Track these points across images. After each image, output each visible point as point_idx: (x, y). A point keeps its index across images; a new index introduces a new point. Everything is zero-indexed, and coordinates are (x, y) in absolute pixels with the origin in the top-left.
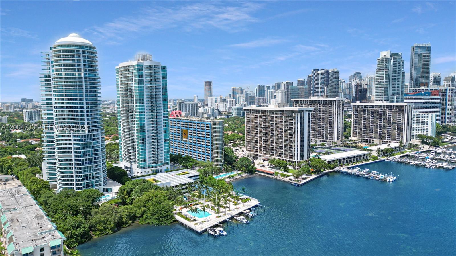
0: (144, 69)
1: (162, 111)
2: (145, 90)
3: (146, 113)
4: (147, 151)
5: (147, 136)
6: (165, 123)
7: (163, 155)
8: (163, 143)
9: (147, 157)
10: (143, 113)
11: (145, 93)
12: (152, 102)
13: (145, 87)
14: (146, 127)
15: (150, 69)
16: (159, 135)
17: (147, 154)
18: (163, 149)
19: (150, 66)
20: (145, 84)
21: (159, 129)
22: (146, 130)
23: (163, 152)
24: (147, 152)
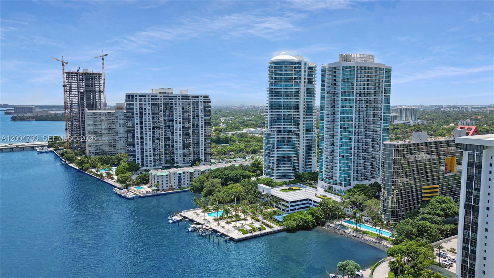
2: (326, 96)
3: (325, 121)
6: (341, 135)
11: (326, 99)
13: (326, 92)
16: (335, 148)
17: (324, 165)
18: (338, 165)
20: (326, 89)
21: (335, 141)
23: (338, 169)
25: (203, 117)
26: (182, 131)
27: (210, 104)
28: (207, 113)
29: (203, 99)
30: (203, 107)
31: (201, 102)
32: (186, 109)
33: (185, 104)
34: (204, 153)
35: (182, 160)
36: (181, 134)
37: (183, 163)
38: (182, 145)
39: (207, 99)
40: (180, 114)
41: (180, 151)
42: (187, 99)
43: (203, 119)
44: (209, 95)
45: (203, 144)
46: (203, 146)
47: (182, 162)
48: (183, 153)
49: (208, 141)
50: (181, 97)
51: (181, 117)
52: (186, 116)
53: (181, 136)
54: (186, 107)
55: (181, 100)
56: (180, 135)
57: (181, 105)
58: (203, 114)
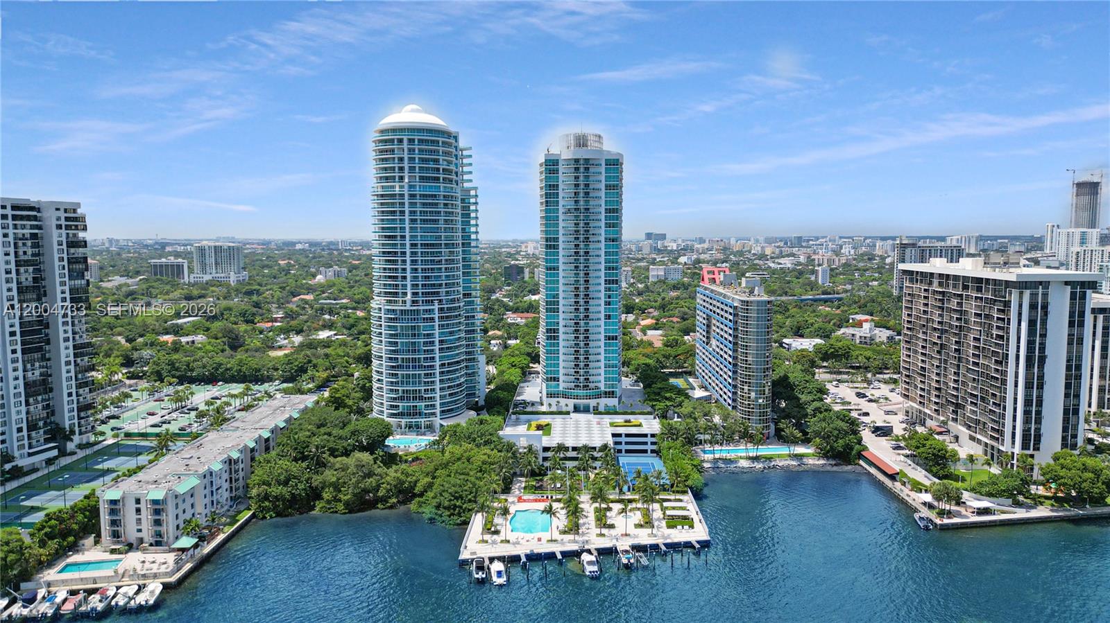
0: (561, 169)
1: (602, 267)
2: (561, 217)
3: (560, 271)
4: (562, 357)
5: (562, 323)
6: (609, 297)
7: (602, 371)
8: (602, 343)
9: (562, 371)
10: (554, 269)
11: (561, 224)
12: (577, 246)
13: (561, 210)
14: (561, 302)
15: (577, 169)
16: (591, 323)
17: (562, 364)
18: (602, 357)
19: (577, 161)
20: (561, 203)
21: (592, 309)
22: (561, 309)
23: (602, 364)
24: (561, 360)
25: (67, 279)
26: (18, 337)
27: (81, 235)
28: (78, 266)
29: (63, 219)
30: (64, 246)
31: (59, 227)
32: (25, 253)
33: (21, 236)
34: (75, 406)
35: (26, 442)
36: (19, 348)
37: (30, 455)
38: (22, 390)
39: (73, 220)
40: (10, 273)
41: (18, 412)
42: (28, 218)
43: (67, 288)
44: (79, 205)
45: (73, 374)
46: (73, 382)
47: (27, 450)
48: (27, 418)
49: (82, 360)
50: (9, 208)
51: (14, 286)
52: (27, 279)
53: (19, 354)
54: (24, 244)
55: (10, 222)
56: (14, 352)
57: (11, 239)
58: (66, 271)
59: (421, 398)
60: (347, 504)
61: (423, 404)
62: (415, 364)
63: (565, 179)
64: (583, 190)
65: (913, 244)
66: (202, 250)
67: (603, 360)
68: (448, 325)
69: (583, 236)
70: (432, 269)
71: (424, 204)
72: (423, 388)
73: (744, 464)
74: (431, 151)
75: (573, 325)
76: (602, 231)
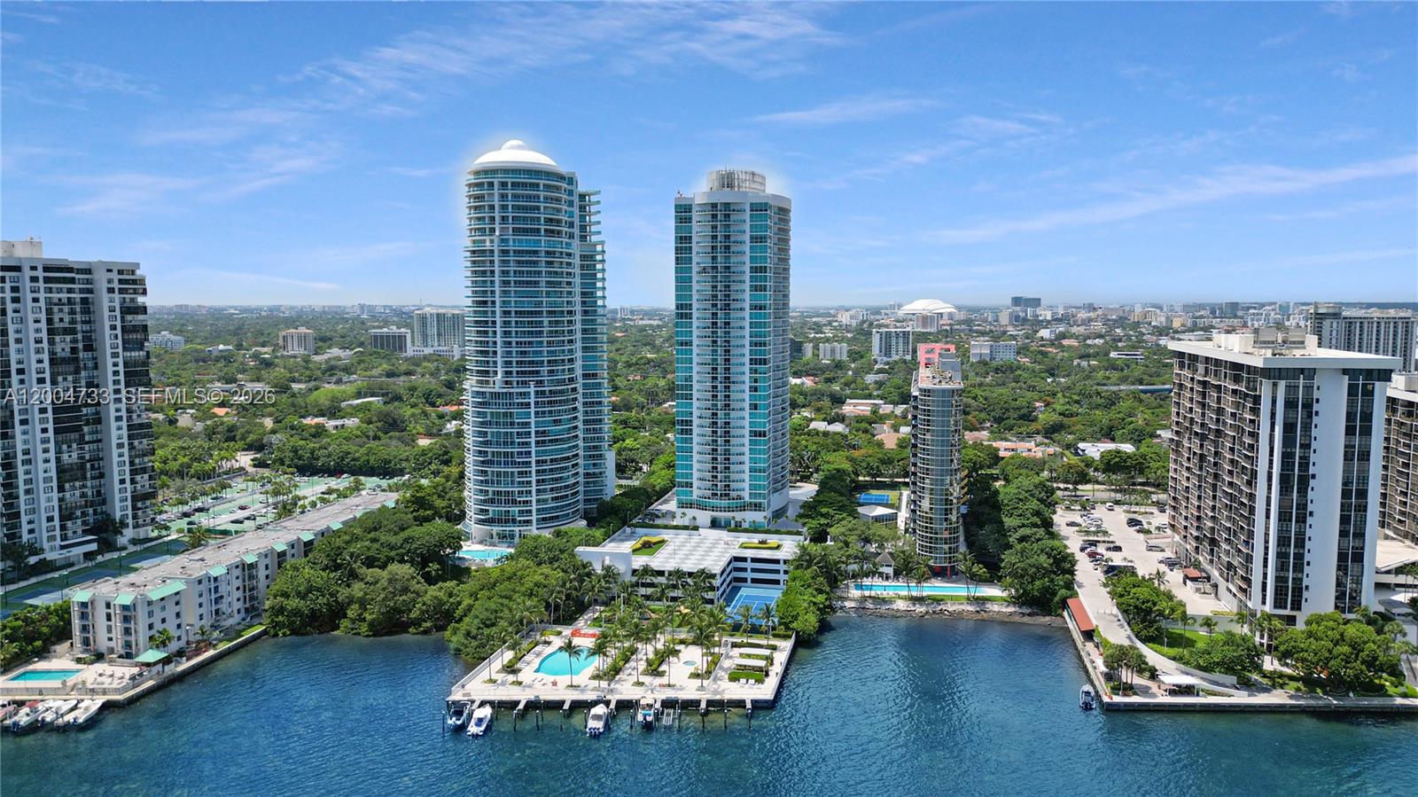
0: (695, 216)
1: (747, 342)
2: (695, 278)
3: (694, 347)
4: (696, 457)
5: (696, 413)
6: (756, 381)
7: (746, 476)
8: (746, 441)
9: (696, 475)
10: (686, 344)
11: (695, 287)
12: (714, 315)
13: (695, 269)
14: (696, 386)
15: (714, 216)
16: (733, 414)
17: (696, 466)
18: (746, 458)
19: (714, 206)
20: (695, 259)
21: (733, 396)
22: (695, 395)
23: (746, 467)
24: (695, 459)
25: (120, 350)
26: (50, 415)
27: (141, 299)
28: (135, 334)
29: (116, 281)
30: (118, 313)
31: (111, 290)
32: (61, 320)
33: (56, 301)
34: (129, 495)
35: (58, 533)
36: (50, 426)
37: (62, 547)
38: (53, 473)
39: (130, 281)
40: (41, 342)
41: (49, 500)
42: (65, 280)
43: (120, 361)
44: (138, 265)
45: (126, 458)
46: (127, 468)
47: (58, 542)
48: (60, 506)
49: (140, 443)
50: (40, 269)
51: (46, 357)
52: (63, 350)
53: (51, 434)
54: (61, 311)
55: (41, 284)
56: (45, 430)
57: (42, 304)
58: (120, 341)
59: (514, 502)
60: (372, 625)
61: (517, 509)
62: (508, 459)
63: (699, 229)
64: (723, 245)
65: (1334, 314)
66: (423, 318)
67: (747, 462)
68: (550, 412)
69: (722, 302)
70: (530, 343)
71: (519, 262)
72: (517, 489)
73: (901, 605)
74: (529, 197)
75: (710, 415)
76: (747, 296)
